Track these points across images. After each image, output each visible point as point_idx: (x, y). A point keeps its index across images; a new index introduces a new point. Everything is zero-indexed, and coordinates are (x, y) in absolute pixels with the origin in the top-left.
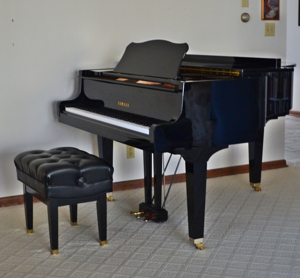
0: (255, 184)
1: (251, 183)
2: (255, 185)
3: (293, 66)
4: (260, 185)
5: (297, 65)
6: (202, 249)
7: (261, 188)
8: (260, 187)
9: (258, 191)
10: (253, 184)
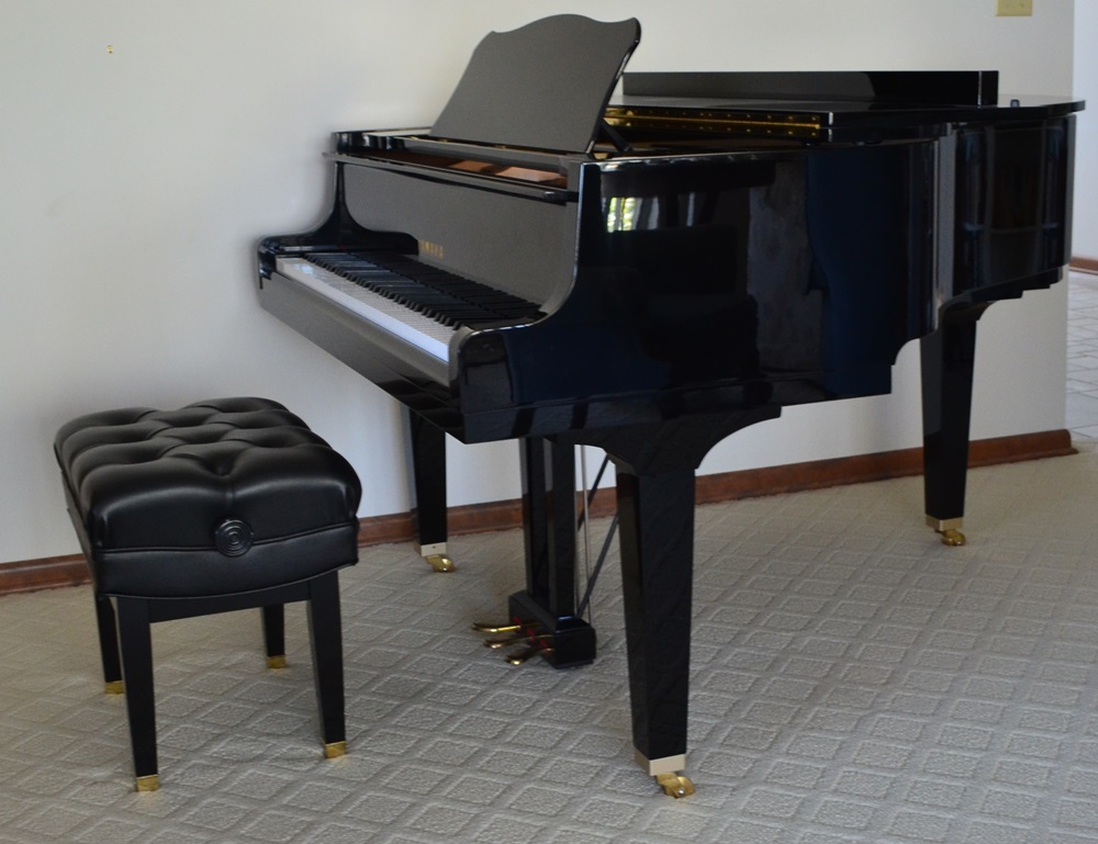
0: (941, 522)
1: (930, 518)
2: (943, 525)
3: (1076, 106)
4: (961, 526)
5: (1087, 105)
6: (682, 796)
7: (966, 534)
8: (959, 530)
9: (955, 544)
10: (936, 520)
